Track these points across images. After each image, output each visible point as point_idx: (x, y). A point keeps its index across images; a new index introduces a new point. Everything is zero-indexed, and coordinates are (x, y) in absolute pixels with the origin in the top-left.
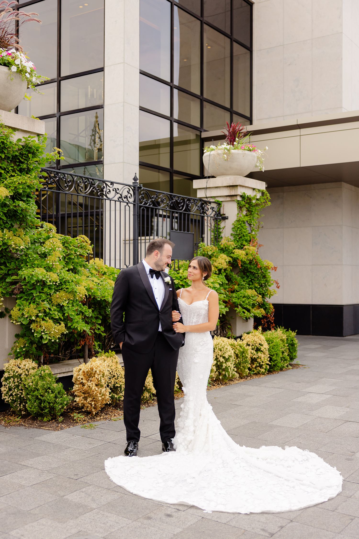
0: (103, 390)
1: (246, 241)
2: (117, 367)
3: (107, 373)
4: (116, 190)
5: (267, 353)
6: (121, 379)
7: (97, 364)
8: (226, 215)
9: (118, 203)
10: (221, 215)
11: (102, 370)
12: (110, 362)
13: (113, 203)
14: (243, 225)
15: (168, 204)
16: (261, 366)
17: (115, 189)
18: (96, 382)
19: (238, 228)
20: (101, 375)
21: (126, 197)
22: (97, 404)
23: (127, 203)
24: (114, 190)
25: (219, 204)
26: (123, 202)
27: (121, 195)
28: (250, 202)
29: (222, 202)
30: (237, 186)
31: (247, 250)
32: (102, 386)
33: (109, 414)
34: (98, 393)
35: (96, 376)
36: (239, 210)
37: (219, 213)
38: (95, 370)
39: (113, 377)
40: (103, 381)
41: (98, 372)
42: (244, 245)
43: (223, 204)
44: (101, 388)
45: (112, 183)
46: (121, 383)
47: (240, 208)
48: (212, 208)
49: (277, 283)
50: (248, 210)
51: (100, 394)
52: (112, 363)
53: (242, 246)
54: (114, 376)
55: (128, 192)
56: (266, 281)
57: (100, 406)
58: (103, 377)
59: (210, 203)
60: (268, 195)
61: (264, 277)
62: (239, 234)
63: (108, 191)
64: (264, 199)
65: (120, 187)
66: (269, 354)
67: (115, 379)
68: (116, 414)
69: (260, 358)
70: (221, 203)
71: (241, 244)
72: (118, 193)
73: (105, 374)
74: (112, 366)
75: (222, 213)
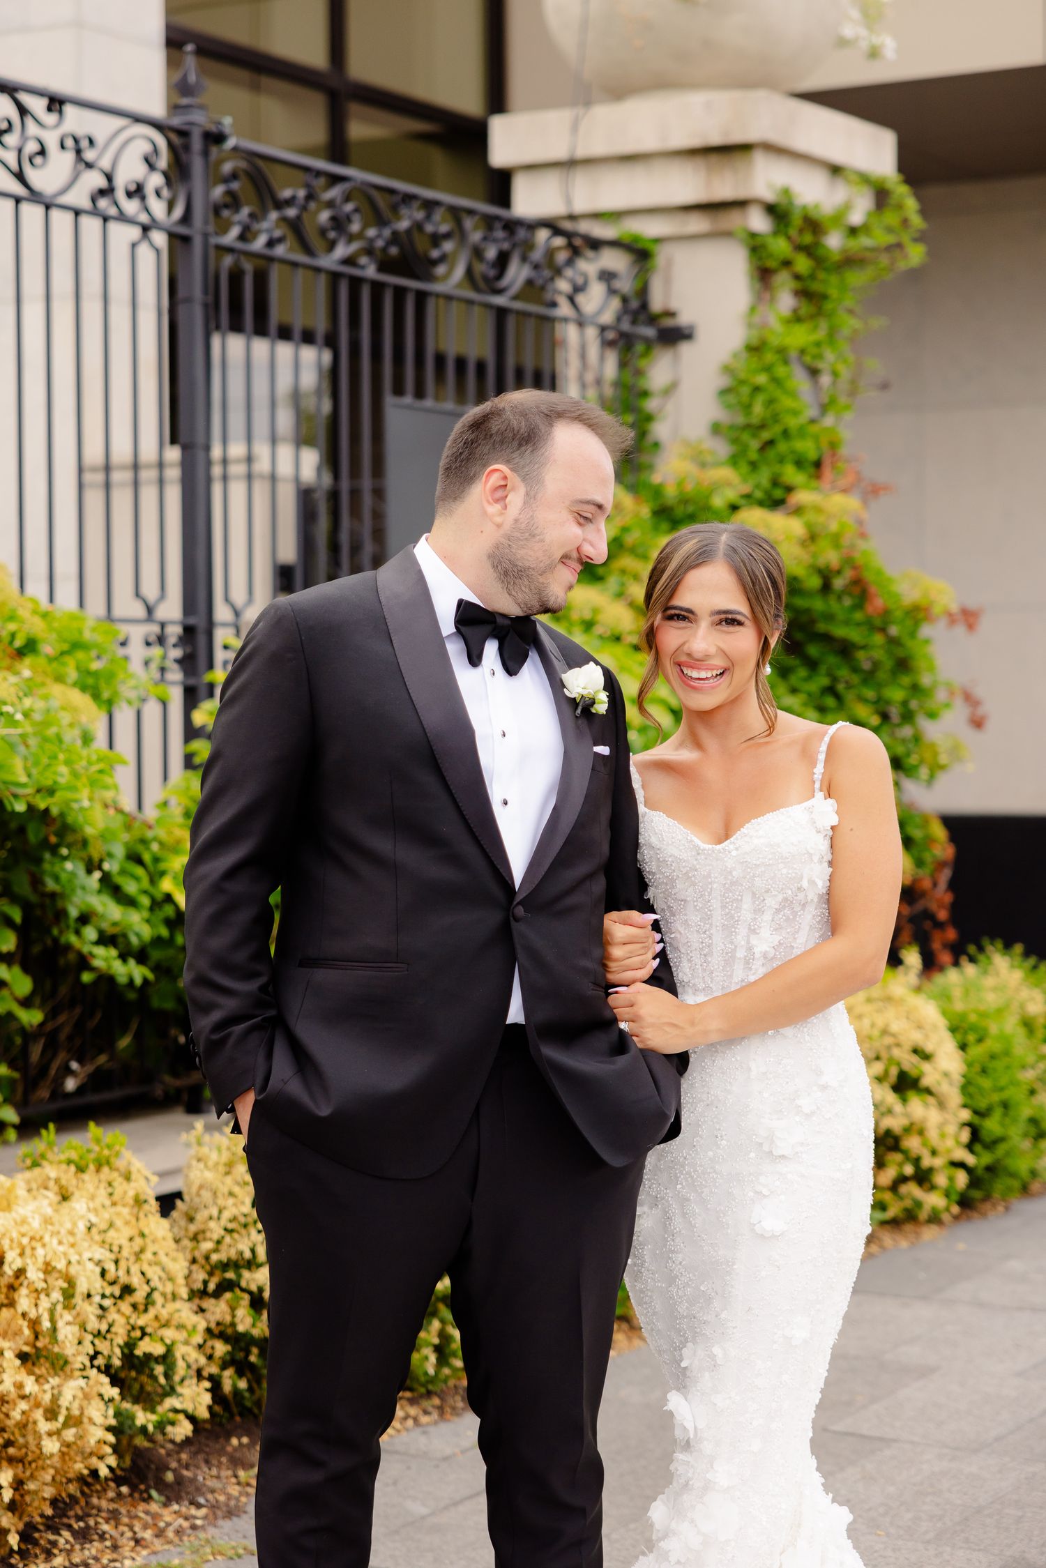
0: (71, 1391)
1: (799, 463)
2: (142, 1235)
3: (88, 1279)
4: (79, 147)
5: (954, 1097)
6: (171, 1306)
7: (24, 1221)
8: (684, 319)
9: (91, 225)
10: (652, 320)
11: (61, 1265)
12: (98, 1201)
13: (61, 220)
14: (781, 371)
15: (371, 241)
16: (923, 1177)
17: (76, 140)
18: (20, 1340)
19: (757, 389)
20: (56, 1296)
21: (137, 192)
22: (32, 1477)
23: (146, 229)
24: (70, 143)
25: (641, 254)
26: (122, 218)
27: (109, 177)
28: (817, 244)
29: (658, 241)
30: (744, 148)
31: (811, 516)
32: (60, 1365)
33: (102, 1537)
34: (38, 1415)
35: (24, 1301)
36: (758, 285)
37: (644, 306)
38: (18, 1264)
39: (121, 1297)
40: (67, 1332)
41: (34, 1275)
42: (789, 489)
43: (662, 255)
44: (54, 1381)
45: (56, 103)
46: (169, 1334)
47: (764, 275)
48: (607, 276)
49: (969, 698)
50: (805, 293)
51: (51, 1414)
52: (114, 1204)
53: (778, 493)
54: (127, 1290)
55: (147, 160)
56: (915, 688)
57: (48, 1492)
58: (68, 1306)
59: (596, 244)
60: (911, 204)
61: (903, 665)
62: (762, 426)
63: (32, 147)
64: (889, 230)
65: (101, 126)
66: (965, 1106)
67: (134, 1306)
68: (145, 1527)
69: (921, 1132)
70: (651, 247)
71: (775, 483)
72: (89, 166)
73: (82, 1287)
74: (111, 1225)
75: (657, 304)
